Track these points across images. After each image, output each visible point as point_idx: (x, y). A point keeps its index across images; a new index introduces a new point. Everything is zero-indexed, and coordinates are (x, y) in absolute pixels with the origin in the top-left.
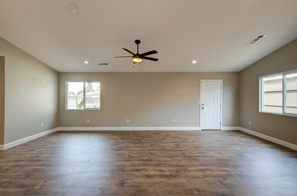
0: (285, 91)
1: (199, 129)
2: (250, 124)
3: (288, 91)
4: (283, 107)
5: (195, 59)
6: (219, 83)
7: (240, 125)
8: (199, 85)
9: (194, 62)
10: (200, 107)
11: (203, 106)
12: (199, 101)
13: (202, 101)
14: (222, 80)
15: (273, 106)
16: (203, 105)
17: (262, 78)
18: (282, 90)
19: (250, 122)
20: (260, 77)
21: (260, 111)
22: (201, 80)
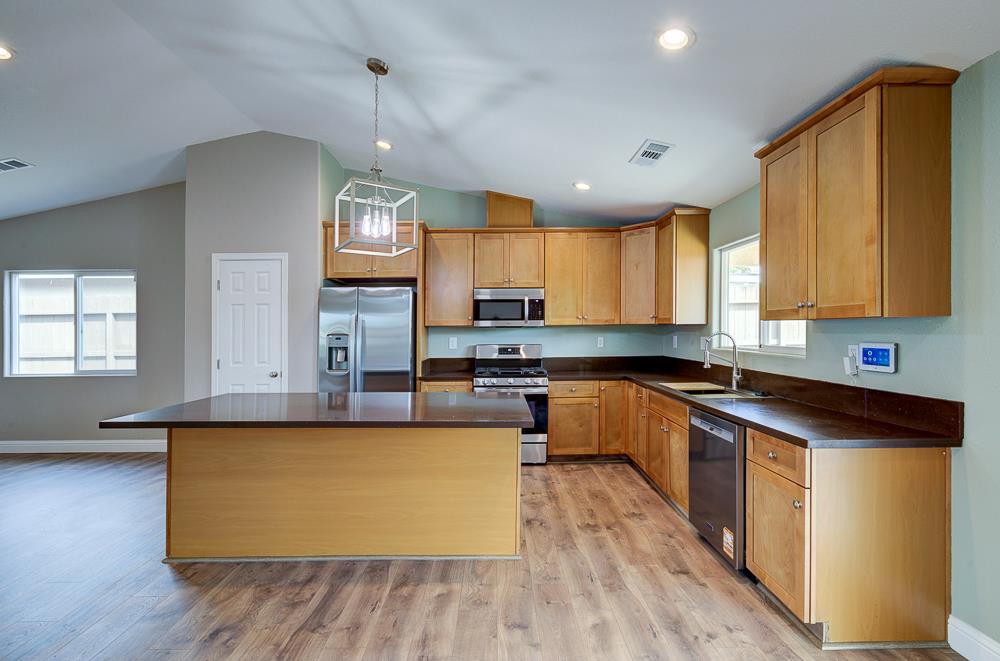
0: (80, 317)
3: (90, 316)
4: (76, 358)
15: (42, 359)
17: (14, 275)
18: (73, 313)
20: (7, 273)
21: (7, 374)
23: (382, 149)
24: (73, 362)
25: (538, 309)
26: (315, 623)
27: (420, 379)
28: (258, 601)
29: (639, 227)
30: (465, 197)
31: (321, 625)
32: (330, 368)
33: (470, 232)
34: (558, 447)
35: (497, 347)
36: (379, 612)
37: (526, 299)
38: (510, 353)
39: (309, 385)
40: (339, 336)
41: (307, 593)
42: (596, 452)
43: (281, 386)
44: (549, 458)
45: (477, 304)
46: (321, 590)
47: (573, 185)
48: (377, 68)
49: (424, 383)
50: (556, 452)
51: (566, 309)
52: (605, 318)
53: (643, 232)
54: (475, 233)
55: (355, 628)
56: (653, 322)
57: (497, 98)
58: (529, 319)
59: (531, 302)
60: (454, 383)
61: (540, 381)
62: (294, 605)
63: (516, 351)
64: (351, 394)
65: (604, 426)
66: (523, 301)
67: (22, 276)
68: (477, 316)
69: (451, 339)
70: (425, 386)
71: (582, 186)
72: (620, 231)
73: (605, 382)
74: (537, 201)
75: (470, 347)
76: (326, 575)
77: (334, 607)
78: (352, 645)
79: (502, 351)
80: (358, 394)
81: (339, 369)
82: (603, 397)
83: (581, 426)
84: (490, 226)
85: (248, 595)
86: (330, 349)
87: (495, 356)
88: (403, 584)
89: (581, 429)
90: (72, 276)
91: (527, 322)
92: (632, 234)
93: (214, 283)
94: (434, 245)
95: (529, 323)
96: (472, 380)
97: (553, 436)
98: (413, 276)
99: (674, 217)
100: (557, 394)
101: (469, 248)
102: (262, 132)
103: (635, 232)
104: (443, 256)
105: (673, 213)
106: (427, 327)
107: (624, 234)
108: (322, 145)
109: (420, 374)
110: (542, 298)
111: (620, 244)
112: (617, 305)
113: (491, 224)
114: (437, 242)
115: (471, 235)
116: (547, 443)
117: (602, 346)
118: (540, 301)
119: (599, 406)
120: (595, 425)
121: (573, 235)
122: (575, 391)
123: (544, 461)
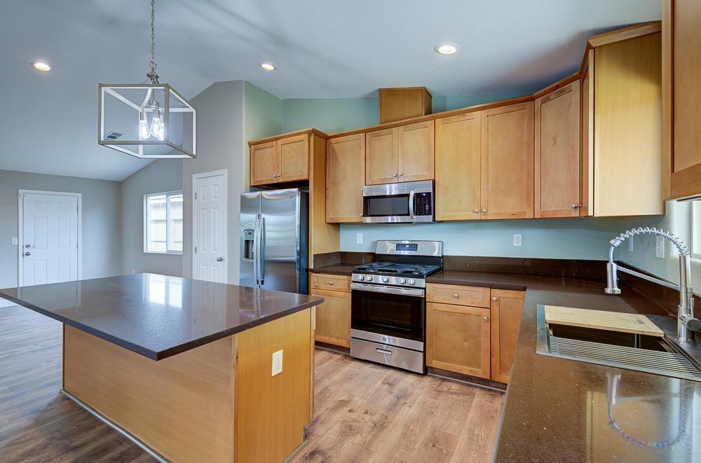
10: (19, 253)
11: (26, 250)
12: (15, 238)
13: (26, 238)
14: (81, 194)
16: (28, 246)
17: (147, 197)
18: (165, 219)
21: (145, 251)
22: (20, 191)
23: (264, 70)
24: (165, 244)
25: (425, 204)
27: (310, 270)
29: (558, 87)
30: (368, 99)
32: (247, 257)
33: (362, 132)
34: (438, 359)
37: (412, 194)
38: (407, 249)
40: (249, 232)
42: (487, 376)
44: (426, 368)
45: (366, 199)
49: (313, 274)
50: (436, 363)
51: (460, 202)
52: (512, 212)
53: (562, 92)
54: (366, 131)
56: (577, 215)
58: (416, 214)
59: (417, 196)
63: (413, 247)
66: (408, 195)
67: (152, 198)
68: (367, 213)
69: (358, 234)
71: (447, 49)
72: (533, 99)
73: (498, 291)
79: (400, 247)
82: (496, 309)
83: (466, 340)
86: (247, 242)
89: (466, 343)
90: (165, 196)
91: (412, 218)
92: (549, 99)
93: (194, 195)
94: (333, 150)
95: (416, 219)
96: (351, 275)
97: (432, 346)
98: (305, 177)
99: (591, 52)
100: (437, 298)
101: (361, 147)
102: (216, 83)
103: (552, 95)
104: (340, 158)
105: (589, 47)
106: (329, 223)
107: (538, 101)
108: (246, 82)
109: (311, 266)
110: (431, 190)
111: (533, 116)
112: (530, 195)
113: (383, 121)
114: (335, 146)
115: (362, 135)
116: (424, 352)
117: (520, 244)
118: (428, 194)
119: (490, 320)
120: (485, 344)
121: (469, 116)
122: (458, 297)
123: (421, 372)
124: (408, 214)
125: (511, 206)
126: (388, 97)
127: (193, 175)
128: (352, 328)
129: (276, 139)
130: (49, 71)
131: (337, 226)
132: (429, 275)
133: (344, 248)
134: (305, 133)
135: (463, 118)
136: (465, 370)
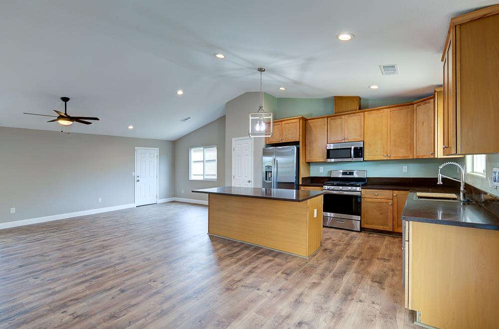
1: (134, 205)
2: (183, 193)
3: (207, 161)
4: (204, 175)
5: (131, 124)
6: (155, 151)
7: (174, 196)
8: (133, 154)
9: (131, 127)
10: (135, 180)
11: (138, 179)
12: (133, 173)
13: (137, 172)
14: (158, 149)
16: (138, 176)
18: (203, 160)
19: (183, 191)
20: (190, 149)
21: (190, 179)
22: (136, 148)
23: (281, 90)
25: (359, 152)
26: (231, 256)
27: (301, 185)
28: (222, 247)
29: (424, 100)
30: (326, 100)
31: (232, 256)
32: (266, 179)
33: (325, 117)
34: (367, 224)
35: (342, 171)
36: (249, 258)
37: (353, 147)
38: (348, 175)
39: (260, 185)
40: (269, 167)
41: (234, 249)
42: (391, 230)
43: (251, 185)
44: (361, 228)
45: (328, 151)
46: (238, 249)
47: (369, 87)
48: (261, 70)
49: (302, 187)
50: (366, 226)
51: (377, 151)
52: (403, 156)
53: (426, 103)
54: (327, 117)
55: (240, 259)
57: (304, 68)
58: (355, 157)
59: (355, 149)
60: (315, 188)
61: (358, 189)
62: (229, 250)
63: (351, 173)
64: (272, 189)
65: (396, 216)
66: (351, 149)
68: (328, 157)
69: (320, 168)
70: (302, 188)
71: (374, 87)
72: (413, 104)
73: (396, 191)
74: (361, 96)
75: (329, 172)
76: (242, 247)
77: (238, 254)
78: (236, 262)
79: (344, 173)
80: (275, 189)
81: (269, 180)
82: (395, 199)
83: (381, 214)
84: (335, 113)
85: (221, 245)
86: (266, 172)
87: (341, 176)
88: (261, 254)
89: (381, 216)
90: (203, 149)
91: (353, 159)
92: (420, 105)
93: (233, 148)
94: (310, 126)
95: (354, 159)
96: (323, 187)
97: (364, 218)
98: (297, 140)
99: (436, 93)
100: (366, 196)
101: (325, 125)
102: (246, 93)
103: (421, 103)
104: (314, 130)
105: (435, 91)
106: (307, 162)
107: (415, 105)
108: (264, 93)
109: (301, 183)
110: (362, 146)
111: (413, 112)
112: (411, 147)
113: (336, 112)
114: (311, 124)
115: (326, 119)
116: (361, 221)
117: (406, 171)
118: (361, 148)
119: (393, 205)
120: (390, 215)
121: (381, 111)
122: (377, 195)
123: (359, 230)
124: (351, 157)
125: (402, 153)
126: (338, 100)
127: (233, 139)
128: (324, 211)
129: (281, 121)
130: (182, 95)
131: (309, 163)
132: (362, 185)
133: (312, 175)
134: (298, 118)
135: (378, 112)
136: (381, 228)
